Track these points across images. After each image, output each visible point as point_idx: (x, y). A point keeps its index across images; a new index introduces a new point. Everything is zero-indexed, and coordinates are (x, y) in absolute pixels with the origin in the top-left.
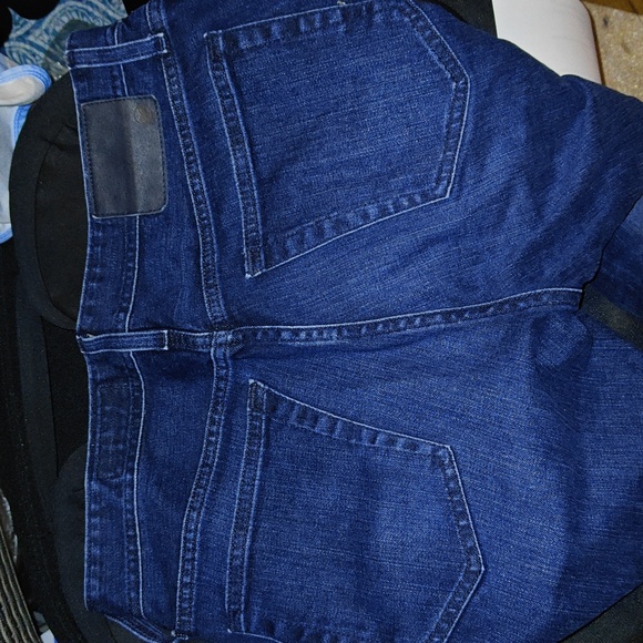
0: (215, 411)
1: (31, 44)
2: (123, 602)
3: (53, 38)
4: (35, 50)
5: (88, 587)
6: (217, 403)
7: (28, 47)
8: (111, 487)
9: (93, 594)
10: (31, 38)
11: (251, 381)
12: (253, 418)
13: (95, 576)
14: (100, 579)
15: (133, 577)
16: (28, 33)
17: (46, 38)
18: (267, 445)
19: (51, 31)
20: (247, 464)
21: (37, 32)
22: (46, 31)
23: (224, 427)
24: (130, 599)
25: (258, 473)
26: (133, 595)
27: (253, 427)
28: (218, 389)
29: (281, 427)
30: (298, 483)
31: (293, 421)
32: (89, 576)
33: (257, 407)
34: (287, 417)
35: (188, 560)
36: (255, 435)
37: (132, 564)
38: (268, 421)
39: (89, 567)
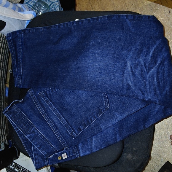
0: (37, 104)
1: (29, 5)
2: (51, 150)
3: (34, 4)
4: (30, 6)
5: (43, 153)
6: (36, 103)
7: (28, 5)
8: (31, 133)
9: (45, 154)
10: (29, 3)
11: (39, 93)
12: (44, 99)
13: (42, 150)
14: (44, 150)
15: (49, 145)
16: (28, 2)
17: (33, 3)
18: (51, 101)
19: (34, 2)
20: (51, 107)
21: (31, 2)
22: (33, 2)
23: (41, 105)
24: (52, 149)
25: (54, 107)
26: (52, 148)
27: (46, 100)
28: (34, 100)
29: (50, 96)
30: (62, 102)
31: (51, 93)
32: (41, 151)
33: (43, 97)
34: (50, 93)
35: (56, 133)
36: (47, 102)
37: (47, 142)
38: (47, 97)
39: (40, 150)
